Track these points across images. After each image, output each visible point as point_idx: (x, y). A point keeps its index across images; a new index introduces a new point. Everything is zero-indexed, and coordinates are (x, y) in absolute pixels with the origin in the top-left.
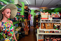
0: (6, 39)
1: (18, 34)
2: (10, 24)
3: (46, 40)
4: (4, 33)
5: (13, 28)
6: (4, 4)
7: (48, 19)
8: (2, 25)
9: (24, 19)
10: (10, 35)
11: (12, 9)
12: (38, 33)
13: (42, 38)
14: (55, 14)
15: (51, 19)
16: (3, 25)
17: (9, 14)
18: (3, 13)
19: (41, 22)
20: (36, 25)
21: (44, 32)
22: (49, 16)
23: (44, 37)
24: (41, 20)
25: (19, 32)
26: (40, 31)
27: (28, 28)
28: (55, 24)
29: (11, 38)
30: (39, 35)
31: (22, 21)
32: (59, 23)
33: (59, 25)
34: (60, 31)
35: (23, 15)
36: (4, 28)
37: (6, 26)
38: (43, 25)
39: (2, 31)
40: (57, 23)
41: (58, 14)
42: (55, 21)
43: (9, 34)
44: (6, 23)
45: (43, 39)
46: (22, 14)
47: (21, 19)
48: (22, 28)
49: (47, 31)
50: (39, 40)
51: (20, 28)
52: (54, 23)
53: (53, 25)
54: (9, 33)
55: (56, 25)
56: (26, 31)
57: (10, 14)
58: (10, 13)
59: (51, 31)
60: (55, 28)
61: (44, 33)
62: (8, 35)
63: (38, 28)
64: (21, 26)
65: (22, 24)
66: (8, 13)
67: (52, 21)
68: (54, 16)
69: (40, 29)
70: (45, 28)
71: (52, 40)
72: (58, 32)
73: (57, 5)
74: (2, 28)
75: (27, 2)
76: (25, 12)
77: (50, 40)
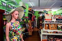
0: (15, 37)
4: (13, 32)
5: (20, 27)
6: (11, 6)
7: (51, 20)
12: (42, 33)
13: (46, 38)
14: (59, 15)
19: (45, 23)
20: (40, 26)
22: (53, 17)
23: (48, 38)
24: (45, 21)
25: (23, 32)
26: (44, 32)
27: (32, 29)
28: (58, 25)
29: (19, 36)
30: (43, 35)
31: (26, 22)
35: (27, 16)
36: (13, 27)
37: (15, 26)
38: (47, 26)
39: (11, 30)
40: (60, 24)
42: (58, 22)
43: (17, 33)
44: (15, 23)
47: (25, 20)
48: (26, 29)
49: (51, 32)
50: (43, 40)
51: (24, 29)
53: (56, 26)
54: (17, 32)
55: (59, 26)
56: (30, 32)
59: (55, 32)
61: (47, 33)
63: (42, 29)
64: (25, 27)
65: (26, 25)
66: (16, 15)
67: (56, 22)
68: (57, 18)
69: (44, 30)
70: (49, 29)
71: (56, 40)
74: (11, 27)
77: (53, 40)
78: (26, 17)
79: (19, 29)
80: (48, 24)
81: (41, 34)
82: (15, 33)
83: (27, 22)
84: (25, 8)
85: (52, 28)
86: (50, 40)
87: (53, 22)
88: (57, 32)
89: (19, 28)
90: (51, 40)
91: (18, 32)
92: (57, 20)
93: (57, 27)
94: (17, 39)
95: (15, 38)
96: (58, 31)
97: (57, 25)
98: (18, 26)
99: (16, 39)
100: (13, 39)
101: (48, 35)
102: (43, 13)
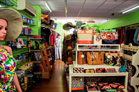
1: (26, 78)
2: (5, 53)
3: (89, 88)
7: (92, 42)
9: (41, 43)
12: (72, 74)
13: (80, 85)
14: (108, 33)
15: (99, 43)
17: (3, 31)
19: (78, 50)
20: (68, 56)
21: (85, 71)
22: (95, 36)
24: (78, 45)
25: (28, 72)
26: (76, 70)
27: (48, 64)
28: (107, 54)
29: (8, 86)
30: (74, 78)
31: (35, 48)
32: (116, 52)
33: (115, 55)
34: (117, 68)
35: (37, 34)
38: (83, 56)
40: (111, 52)
41: (114, 34)
42: (108, 47)
43: (3, 76)
45: (82, 86)
46: (36, 31)
47: (33, 43)
48: (35, 64)
49: (91, 70)
50: (74, 89)
52: (106, 52)
53: (103, 56)
55: (109, 57)
56: (46, 71)
58: (6, 29)
60: (107, 63)
61: (83, 73)
63: (72, 64)
64: (33, 59)
65: (36, 54)
67: (102, 47)
68: (105, 38)
69: (76, 65)
70: (87, 63)
71: (102, 87)
72: (114, 71)
75: (46, 4)
76: (42, 28)
77: (96, 88)
78: (35, 37)
80: (85, 53)
81: (69, 76)
83: (38, 48)
84: (33, 15)
87: (96, 46)
88: (104, 71)
90: (92, 87)
91: (7, 74)
92: (104, 42)
93: (105, 58)
96: (106, 67)
97: (105, 55)
101: (85, 77)
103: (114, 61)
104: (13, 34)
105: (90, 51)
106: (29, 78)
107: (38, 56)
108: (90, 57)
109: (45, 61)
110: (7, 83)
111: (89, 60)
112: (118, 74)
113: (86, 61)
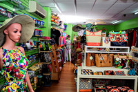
1: (35, 78)
2: (19, 53)
4: (8, 71)
5: (25, 61)
7: (101, 44)
8: (4, 55)
9: (51, 45)
10: (20, 75)
11: (24, 23)
12: (80, 75)
13: (88, 87)
15: (107, 45)
16: (6, 55)
17: (18, 33)
18: (6, 32)
19: (86, 52)
21: (92, 73)
22: (104, 39)
24: (86, 47)
25: (37, 73)
26: (84, 72)
27: (58, 65)
28: (115, 56)
29: (21, 82)
30: (82, 79)
31: (45, 49)
32: (125, 55)
33: (124, 58)
34: (126, 71)
36: (8, 61)
38: (91, 58)
39: (4, 68)
40: (120, 54)
41: (123, 36)
43: (17, 73)
44: (12, 51)
45: (90, 88)
46: (46, 33)
47: (42, 45)
48: (44, 65)
49: (98, 72)
51: (40, 65)
52: (115, 54)
53: (111, 58)
54: (18, 71)
55: (117, 59)
57: (20, 34)
58: (20, 32)
59: (107, 72)
60: (116, 66)
61: (91, 75)
62: (15, 75)
63: (80, 65)
64: (43, 60)
65: (45, 55)
66: (16, 32)
68: (114, 40)
69: (84, 67)
70: (95, 65)
71: (110, 90)
72: (122, 73)
73: (125, 15)
75: (56, 6)
76: (52, 29)
77: (104, 90)
78: (45, 38)
79: (22, 64)
80: (93, 55)
81: (77, 77)
82: (11, 74)
83: (47, 49)
84: (43, 17)
85: (102, 64)
86: (98, 90)
87: (105, 49)
88: (112, 73)
89: (21, 62)
90: (100, 90)
91: (21, 71)
92: (112, 44)
93: (114, 60)
94: (18, 89)
95: (13, 86)
96: (115, 69)
97: (113, 57)
98: (19, 59)
99: (15, 89)
100: (7, 88)
101: (93, 79)
102: (84, 29)
103: (123, 63)
104: (26, 36)
105: (99, 54)
106: (38, 79)
107: (48, 57)
108: (99, 59)
109: (55, 62)
110: (20, 79)
111: (98, 62)
112: (127, 77)
113: (94, 63)
